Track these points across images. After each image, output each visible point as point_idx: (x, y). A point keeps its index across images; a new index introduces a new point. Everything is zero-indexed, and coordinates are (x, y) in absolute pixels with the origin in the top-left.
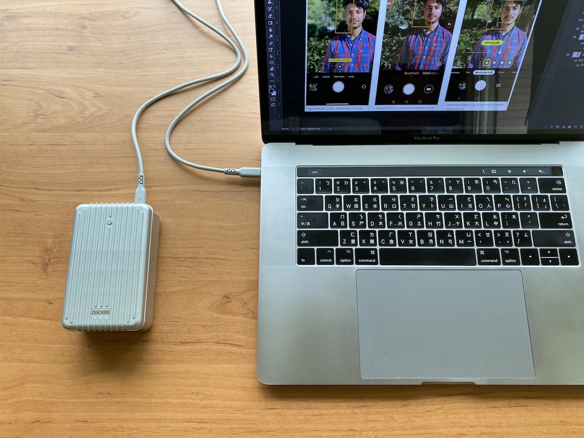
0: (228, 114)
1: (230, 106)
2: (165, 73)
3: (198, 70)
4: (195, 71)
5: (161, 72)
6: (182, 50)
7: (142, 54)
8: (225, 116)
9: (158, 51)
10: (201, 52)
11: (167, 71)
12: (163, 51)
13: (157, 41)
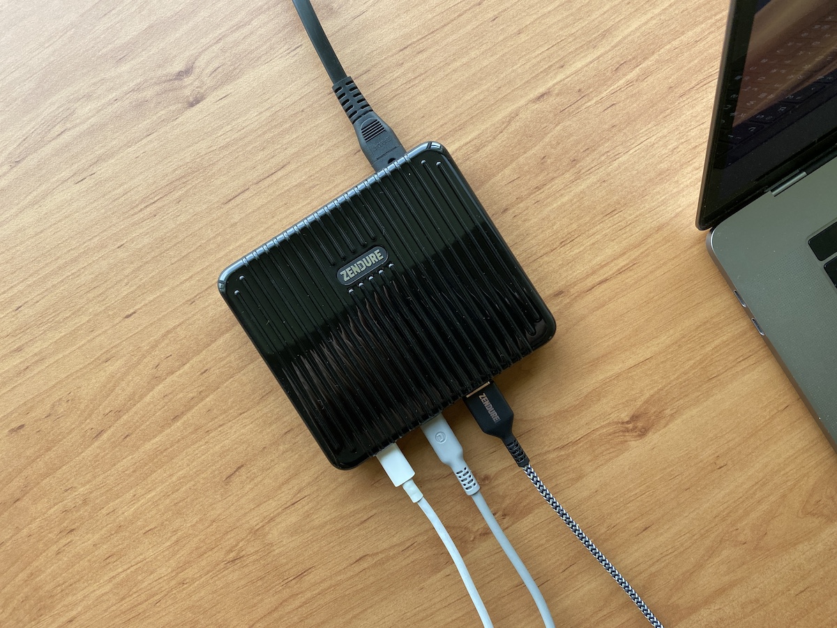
0: (308, 595)
1: (300, 576)
2: (107, 588)
3: (174, 538)
4: (168, 544)
5: (98, 593)
6: (104, 511)
7: (22, 576)
8: (305, 603)
9: (55, 548)
10: (150, 491)
11: (110, 580)
12: (64, 541)
13: (33, 526)
